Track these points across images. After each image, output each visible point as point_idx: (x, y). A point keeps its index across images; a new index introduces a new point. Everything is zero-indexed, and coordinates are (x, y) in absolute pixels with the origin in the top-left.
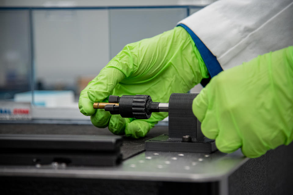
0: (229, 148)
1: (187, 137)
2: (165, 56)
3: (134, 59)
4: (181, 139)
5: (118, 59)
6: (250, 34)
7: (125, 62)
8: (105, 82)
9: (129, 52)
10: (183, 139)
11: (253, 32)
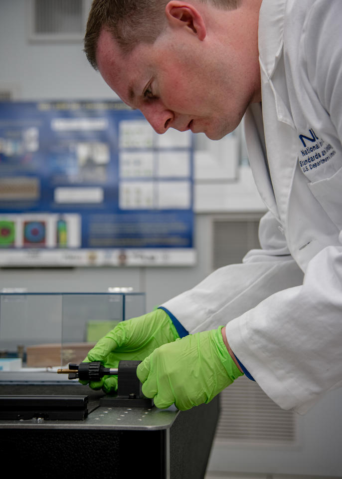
0: (166, 405)
1: (132, 395)
2: (149, 332)
3: (126, 333)
4: (128, 397)
5: (114, 332)
6: (213, 315)
7: (119, 335)
8: (103, 348)
9: (123, 328)
10: (130, 396)
11: (216, 313)
